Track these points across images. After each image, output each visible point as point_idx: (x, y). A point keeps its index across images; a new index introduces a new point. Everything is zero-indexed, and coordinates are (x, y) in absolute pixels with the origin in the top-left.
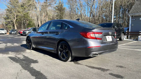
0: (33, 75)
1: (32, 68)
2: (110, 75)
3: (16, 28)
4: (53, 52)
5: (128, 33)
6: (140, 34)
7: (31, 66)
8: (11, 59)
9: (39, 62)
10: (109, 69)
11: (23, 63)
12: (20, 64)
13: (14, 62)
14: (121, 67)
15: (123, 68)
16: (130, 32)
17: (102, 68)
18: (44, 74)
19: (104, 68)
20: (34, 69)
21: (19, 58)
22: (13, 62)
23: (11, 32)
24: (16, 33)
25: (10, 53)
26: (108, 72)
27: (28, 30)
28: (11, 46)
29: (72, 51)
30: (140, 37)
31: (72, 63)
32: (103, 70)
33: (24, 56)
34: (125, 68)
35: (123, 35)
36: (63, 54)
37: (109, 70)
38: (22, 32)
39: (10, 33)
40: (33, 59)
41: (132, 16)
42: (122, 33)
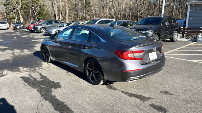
0: (56, 109)
1: (54, 96)
2: (151, 107)
3: (22, 20)
4: (79, 70)
5: (184, 30)
6: (201, 32)
7: (53, 94)
8: (26, 82)
9: (62, 86)
10: (150, 96)
11: (41, 87)
12: (38, 91)
13: (30, 87)
14: (166, 93)
15: (169, 95)
16: (186, 29)
17: (142, 95)
18: (70, 108)
19: (144, 95)
20: (56, 98)
21: (35, 79)
22: (28, 86)
23: (16, 26)
24: (22, 27)
25: (21, 69)
26: (149, 102)
27: (40, 25)
28: (21, 55)
29: (104, 74)
30: (200, 36)
31: (105, 86)
32: (143, 98)
33: (41, 74)
34: (172, 94)
35: (176, 34)
36: (92, 76)
37: (151, 98)
38: (32, 26)
39: (14, 27)
40: (53, 80)
41: (191, 5)
42: (176, 30)
